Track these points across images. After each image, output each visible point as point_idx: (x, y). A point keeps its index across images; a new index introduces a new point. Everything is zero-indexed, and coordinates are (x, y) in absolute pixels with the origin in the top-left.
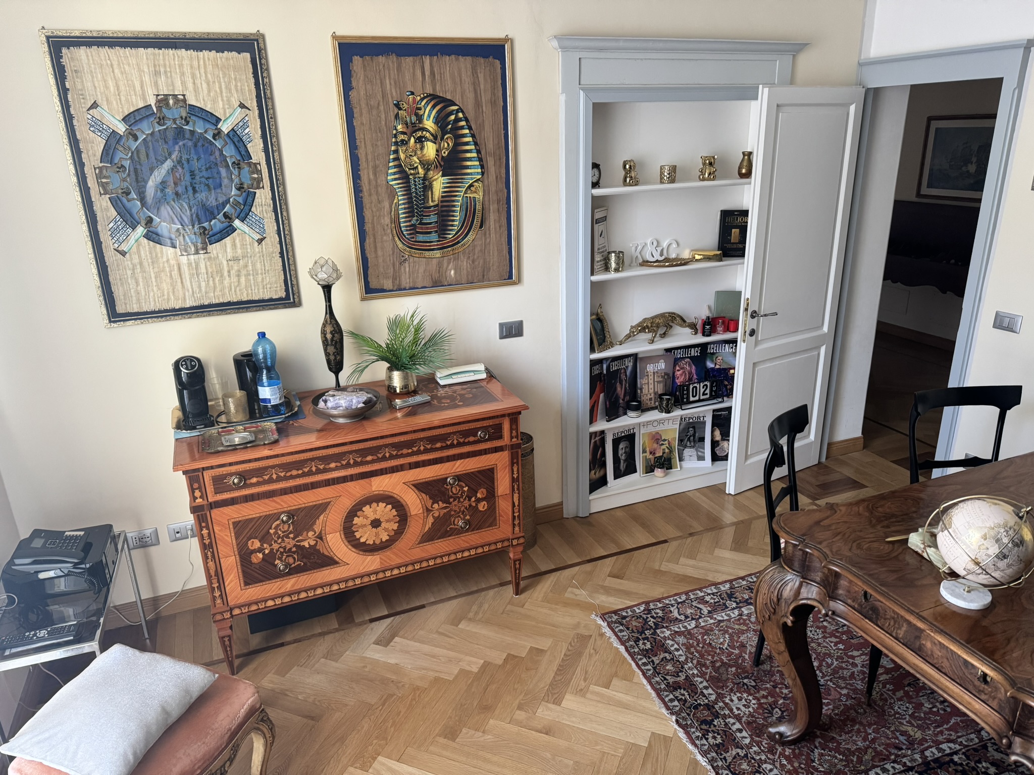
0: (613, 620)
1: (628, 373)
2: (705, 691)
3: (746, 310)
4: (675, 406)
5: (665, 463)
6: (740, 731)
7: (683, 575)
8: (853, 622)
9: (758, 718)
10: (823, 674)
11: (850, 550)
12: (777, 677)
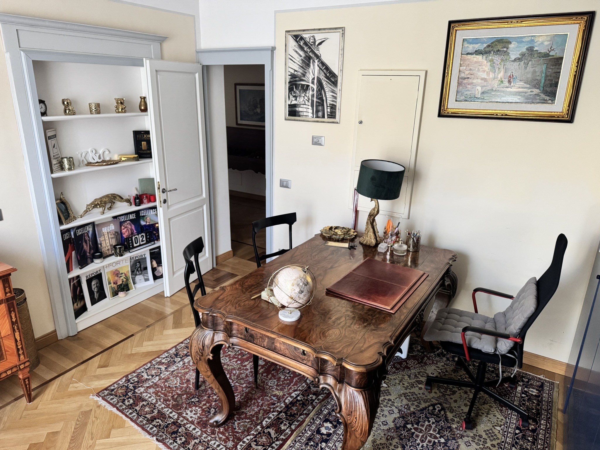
0: (106, 394)
1: (90, 235)
2: (171, 415)
3: (159, 188)
4: (125, 251)
5: (125, 288)
6: (194, 429)
7: (147, 352)
8: (243, 346)
9: (203, 418)
10: (232, 380)
11: (235, 308)
12: (210, 391)
